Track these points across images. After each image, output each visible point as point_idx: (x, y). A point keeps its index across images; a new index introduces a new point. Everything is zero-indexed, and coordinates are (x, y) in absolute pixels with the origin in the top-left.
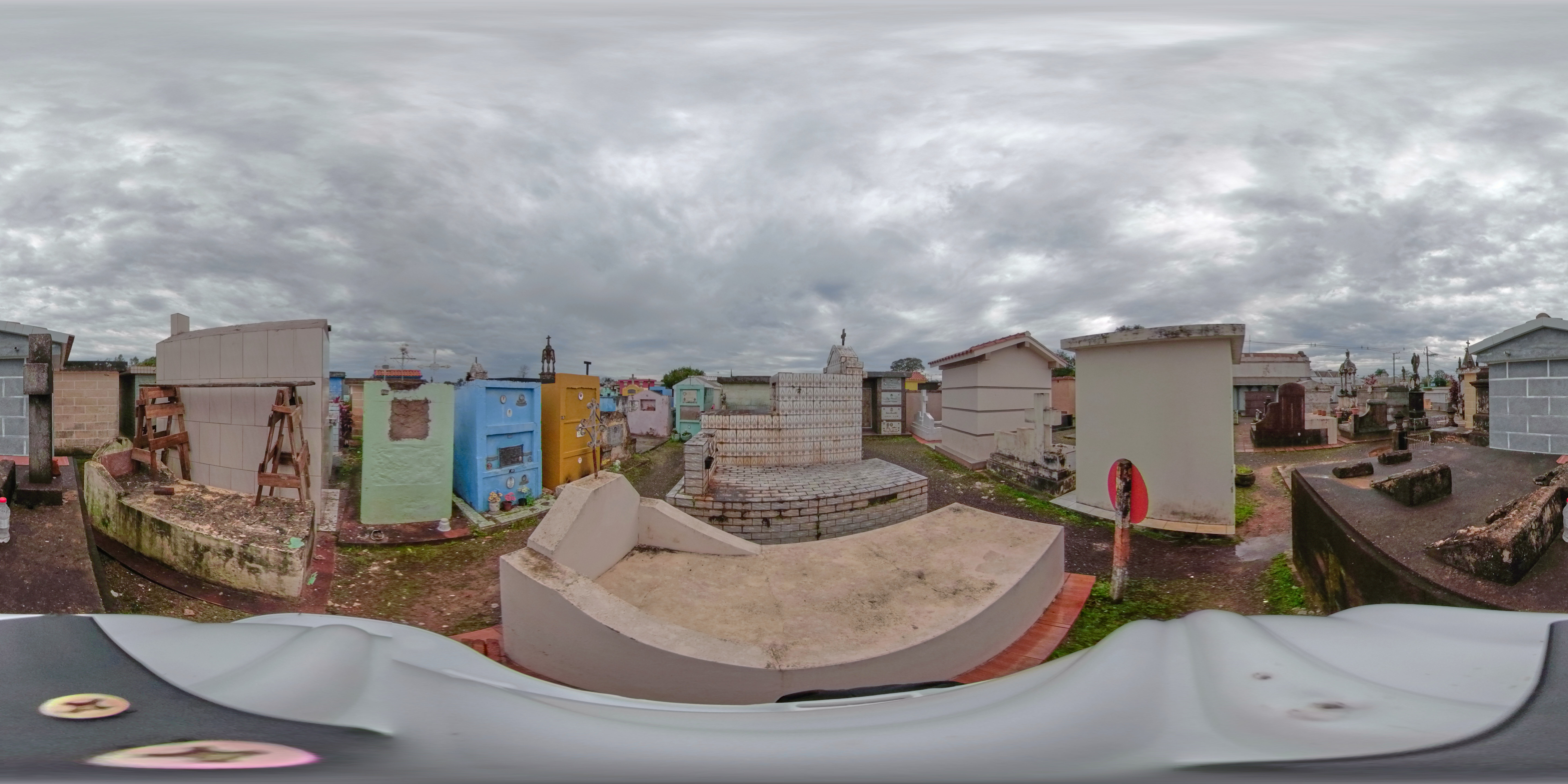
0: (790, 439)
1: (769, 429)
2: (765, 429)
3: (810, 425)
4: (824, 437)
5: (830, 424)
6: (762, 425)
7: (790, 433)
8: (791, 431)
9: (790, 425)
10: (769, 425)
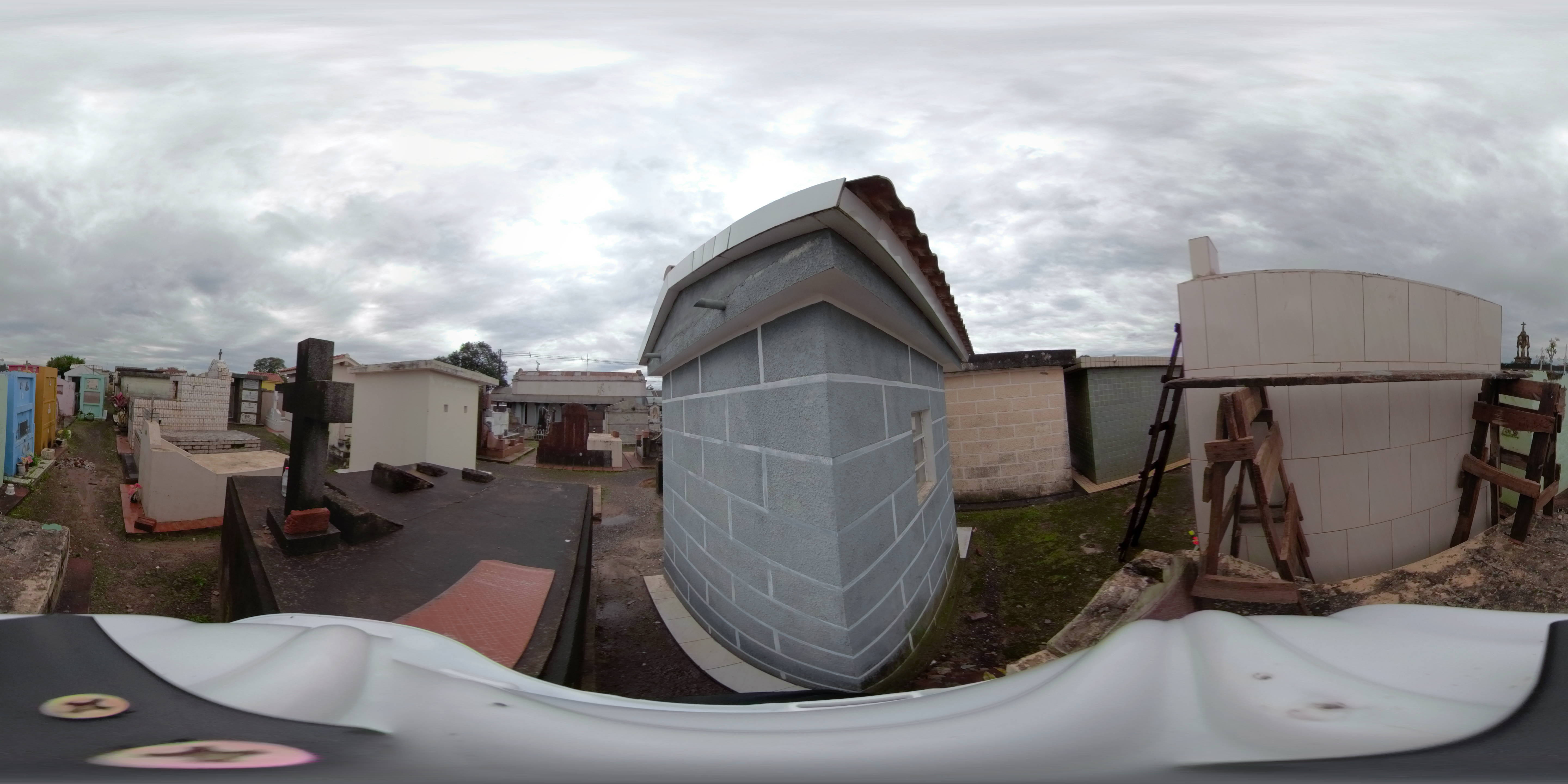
0: (186, 416)
1: (174, 409)
2: (173, 409)
3: (198, 408)
4: (206, 417)
5: (210, 409)
6: (170, 407)
7: (186, 412)
8: (187, 411)
9: (187, 408)
10: (175, 407)
